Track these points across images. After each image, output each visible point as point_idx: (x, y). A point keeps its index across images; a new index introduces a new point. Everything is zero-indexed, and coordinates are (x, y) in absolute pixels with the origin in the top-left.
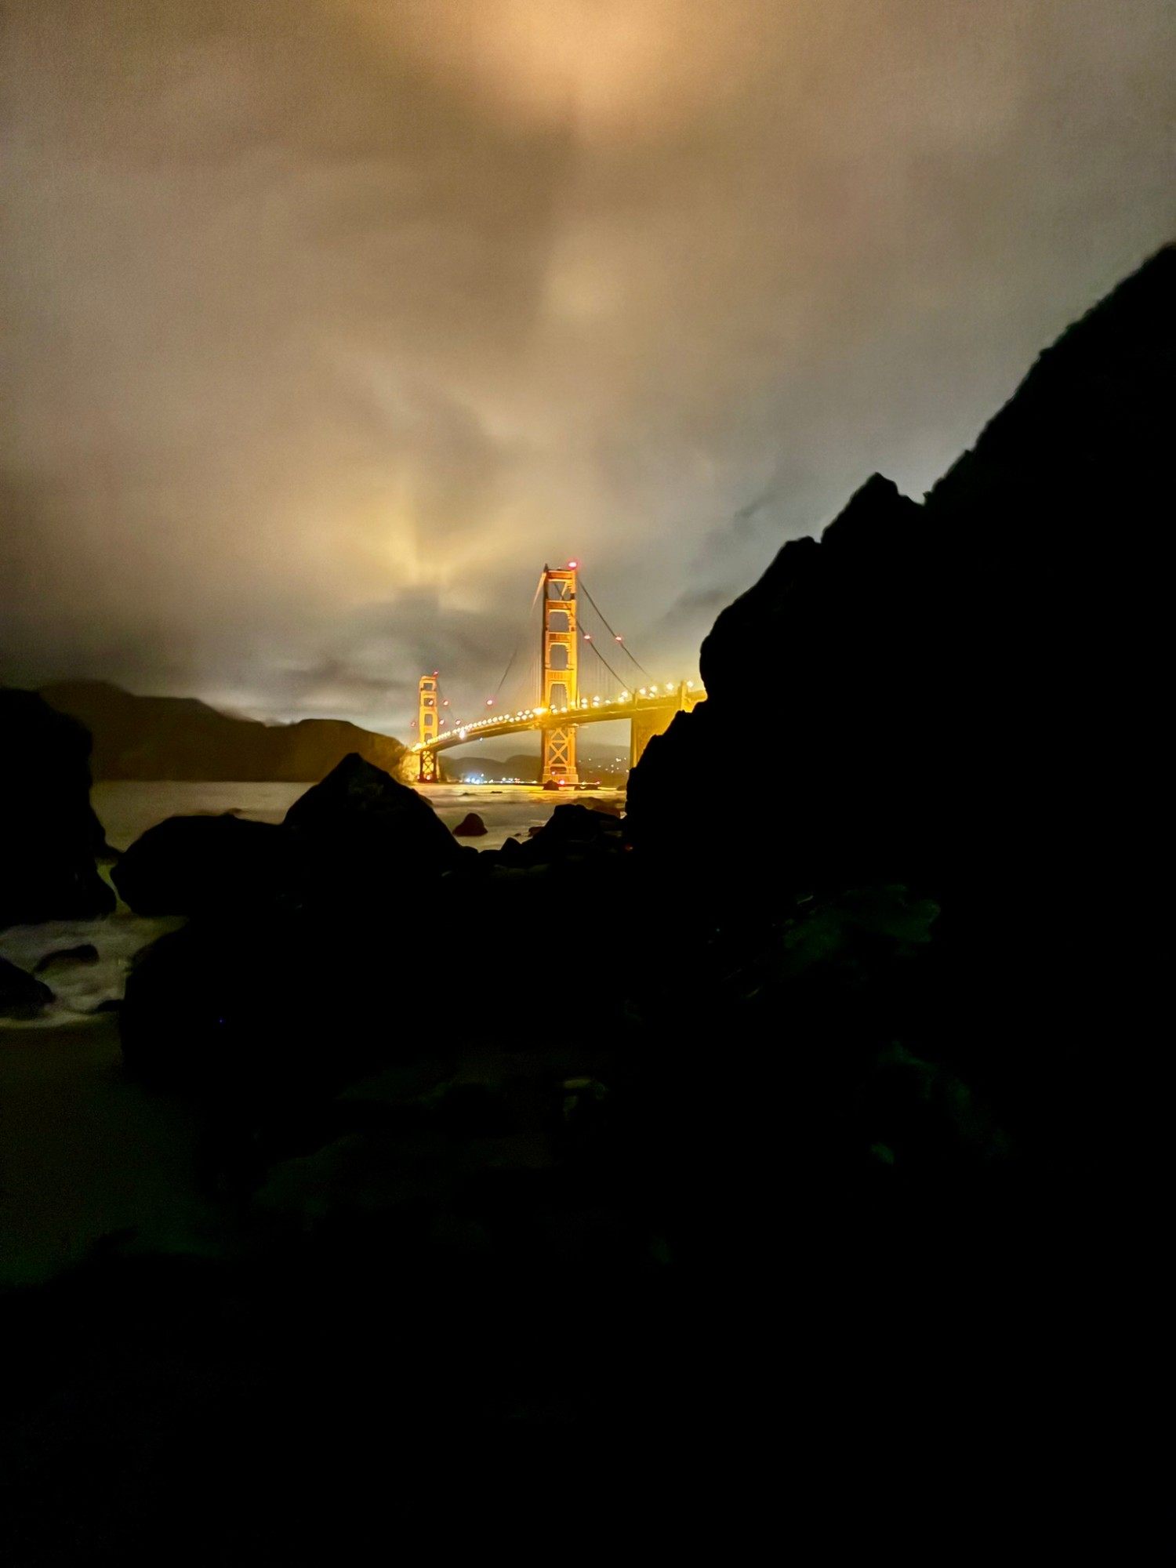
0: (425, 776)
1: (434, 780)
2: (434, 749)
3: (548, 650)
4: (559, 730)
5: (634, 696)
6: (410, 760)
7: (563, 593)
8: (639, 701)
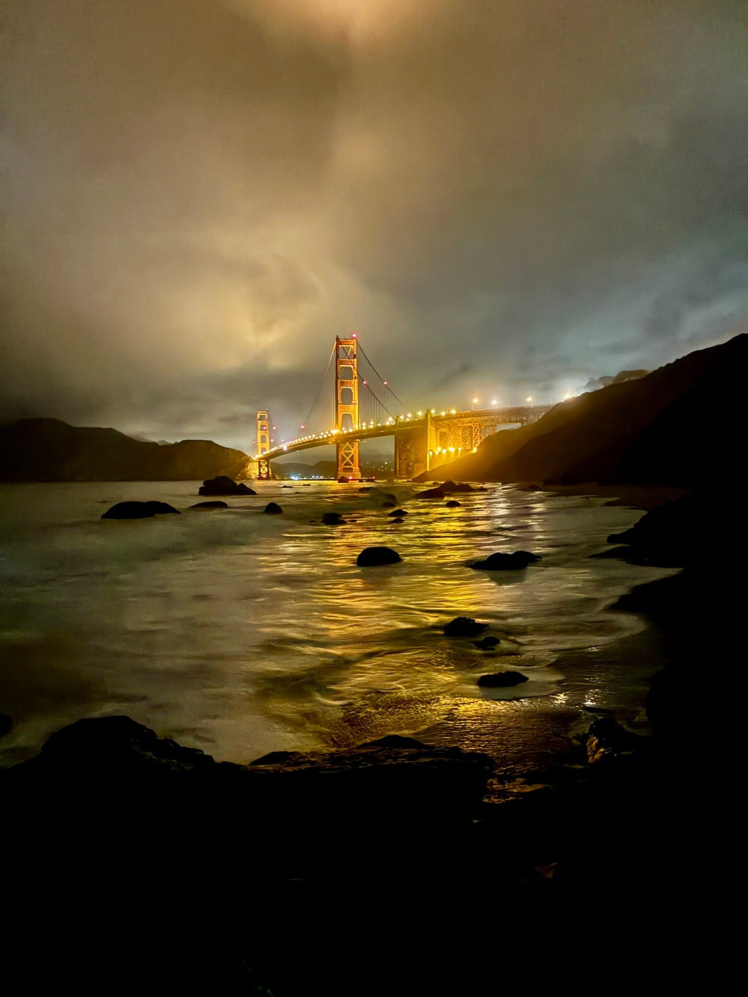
0: (262, 475)
1: (268, 478)
2: (267, 458)
3: (340, 392)
4: (348, 444)
5: (396, 420)
6: (253, 465)
7: (348, 355)
8: (400, 423)
